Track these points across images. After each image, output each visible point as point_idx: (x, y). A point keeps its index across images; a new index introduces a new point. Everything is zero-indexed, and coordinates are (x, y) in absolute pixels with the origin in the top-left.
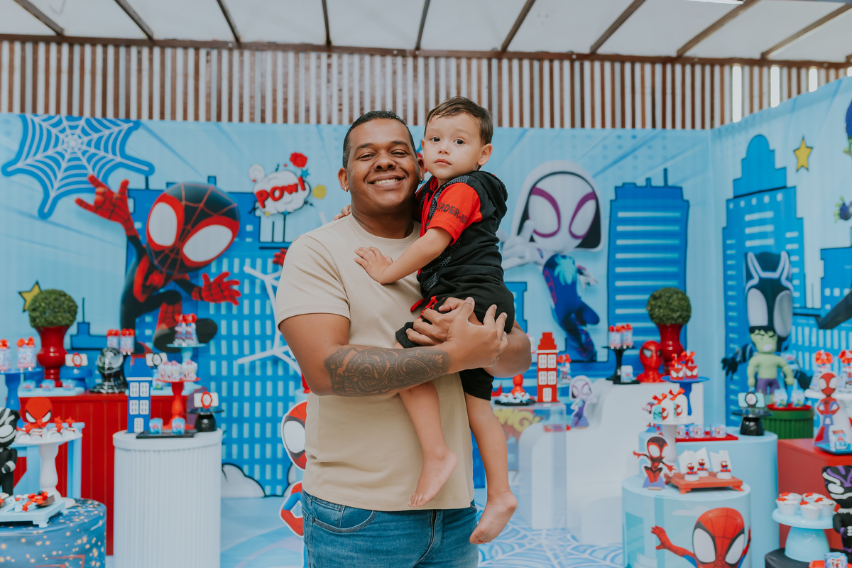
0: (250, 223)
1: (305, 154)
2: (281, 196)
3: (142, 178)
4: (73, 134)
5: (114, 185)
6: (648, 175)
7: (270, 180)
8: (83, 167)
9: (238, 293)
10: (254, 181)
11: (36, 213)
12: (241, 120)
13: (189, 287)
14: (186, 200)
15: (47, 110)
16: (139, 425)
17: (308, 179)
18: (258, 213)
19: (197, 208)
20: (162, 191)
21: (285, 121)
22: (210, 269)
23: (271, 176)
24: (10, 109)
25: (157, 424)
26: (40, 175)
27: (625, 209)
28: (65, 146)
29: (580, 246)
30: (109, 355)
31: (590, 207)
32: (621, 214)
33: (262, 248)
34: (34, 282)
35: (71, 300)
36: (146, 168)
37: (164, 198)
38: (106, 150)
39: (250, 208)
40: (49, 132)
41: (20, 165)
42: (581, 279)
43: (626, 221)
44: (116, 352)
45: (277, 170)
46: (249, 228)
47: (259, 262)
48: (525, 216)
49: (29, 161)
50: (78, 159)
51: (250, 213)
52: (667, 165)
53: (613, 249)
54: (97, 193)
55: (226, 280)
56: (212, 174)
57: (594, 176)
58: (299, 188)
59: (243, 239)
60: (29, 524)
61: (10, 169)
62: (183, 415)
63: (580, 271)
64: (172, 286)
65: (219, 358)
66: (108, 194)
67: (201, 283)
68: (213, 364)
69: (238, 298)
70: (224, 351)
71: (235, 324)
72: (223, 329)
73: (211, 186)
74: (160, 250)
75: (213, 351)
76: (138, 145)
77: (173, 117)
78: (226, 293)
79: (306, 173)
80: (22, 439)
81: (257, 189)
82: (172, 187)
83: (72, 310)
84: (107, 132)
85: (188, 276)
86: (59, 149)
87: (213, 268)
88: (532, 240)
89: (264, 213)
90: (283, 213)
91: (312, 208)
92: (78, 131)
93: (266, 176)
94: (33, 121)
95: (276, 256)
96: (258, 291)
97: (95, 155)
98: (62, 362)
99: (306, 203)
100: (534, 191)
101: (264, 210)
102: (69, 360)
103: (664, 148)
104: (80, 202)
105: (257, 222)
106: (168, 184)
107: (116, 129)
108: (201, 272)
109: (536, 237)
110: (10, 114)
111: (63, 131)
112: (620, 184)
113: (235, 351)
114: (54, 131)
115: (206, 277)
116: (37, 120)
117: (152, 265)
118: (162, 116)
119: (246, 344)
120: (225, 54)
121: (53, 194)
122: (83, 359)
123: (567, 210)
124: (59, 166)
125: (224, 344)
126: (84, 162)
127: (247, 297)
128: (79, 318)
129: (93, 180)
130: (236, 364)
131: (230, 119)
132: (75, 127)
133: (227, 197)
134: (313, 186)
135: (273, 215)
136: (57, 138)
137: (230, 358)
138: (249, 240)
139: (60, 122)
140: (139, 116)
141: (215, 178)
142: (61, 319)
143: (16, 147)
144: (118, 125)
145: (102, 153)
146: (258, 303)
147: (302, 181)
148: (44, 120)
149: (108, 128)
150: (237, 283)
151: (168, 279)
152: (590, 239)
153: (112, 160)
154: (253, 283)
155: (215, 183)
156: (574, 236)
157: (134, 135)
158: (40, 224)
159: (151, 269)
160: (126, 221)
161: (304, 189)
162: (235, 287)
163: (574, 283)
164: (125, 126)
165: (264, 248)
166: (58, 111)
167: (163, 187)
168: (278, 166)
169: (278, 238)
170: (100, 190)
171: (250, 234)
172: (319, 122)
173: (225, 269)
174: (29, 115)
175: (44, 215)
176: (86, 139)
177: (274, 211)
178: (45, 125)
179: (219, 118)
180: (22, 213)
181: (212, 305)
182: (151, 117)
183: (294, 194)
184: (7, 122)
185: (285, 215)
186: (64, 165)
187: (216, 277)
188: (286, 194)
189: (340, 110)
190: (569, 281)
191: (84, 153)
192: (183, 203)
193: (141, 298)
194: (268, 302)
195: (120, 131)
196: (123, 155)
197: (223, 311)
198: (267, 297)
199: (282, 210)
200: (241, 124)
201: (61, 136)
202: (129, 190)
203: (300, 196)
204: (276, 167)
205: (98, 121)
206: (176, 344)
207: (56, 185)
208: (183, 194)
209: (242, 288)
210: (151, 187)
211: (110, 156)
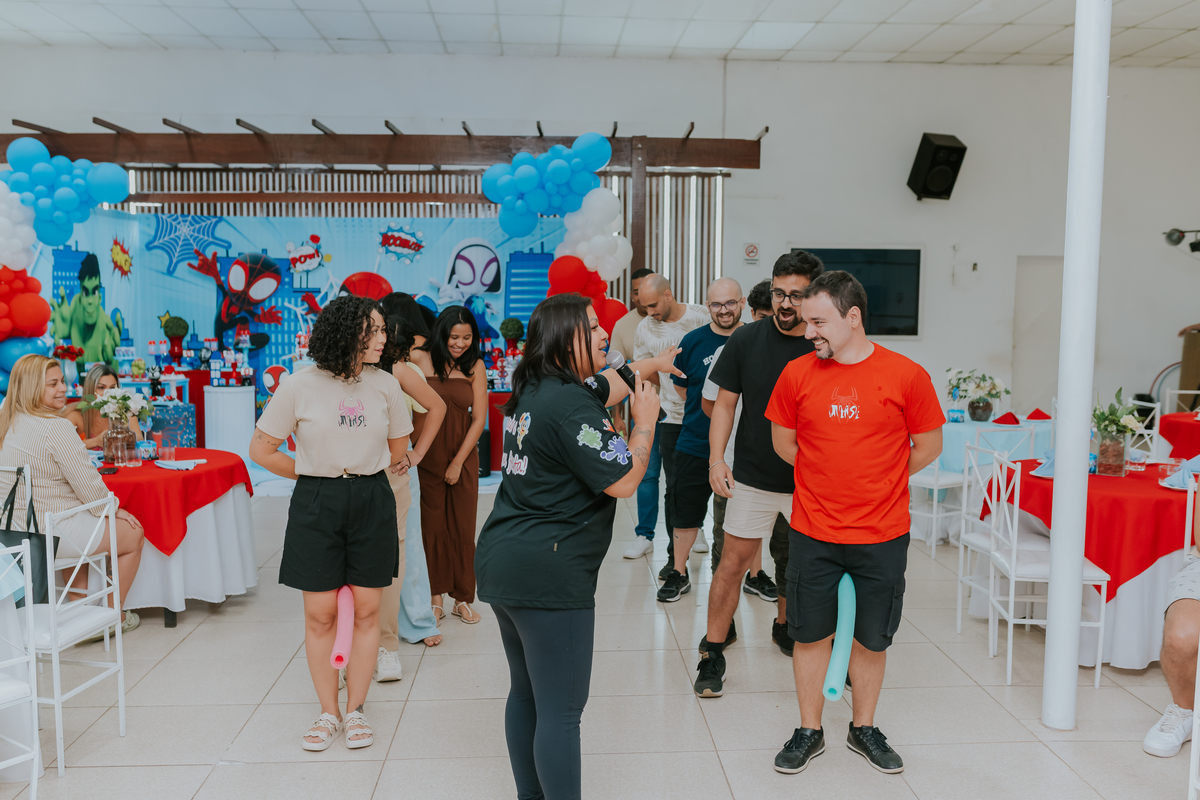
0: (287, 277)
1: (319, 235)
2: (305, 260)
3: (224, 251)
4: (185, 225)
5: (209, 256)
6: (531, 246)
8: (191, 245)
9: (281, 318)
10: (289, 252)
11: (165, 271)
12: (281, 215)
13: (253, 314)
14: (250, 263)
15: (170, 211)
16: (215, 382)
17: (321, 250)
18: (292, 271)
19: (257, 268)
20: (236, 258)
21: (307, 216)
22: (265, 304)
24: (149, 211)
25: (223, 381)
26: (167, 249)
27: (516, 268)
28: (180, 233)
29: (487, 291)
30: (204, 351)
31: (494, 266)
32: (513, 271)
33: (294, 292)
34: (166, 311)
35: (185, 322)
36: (227, 245)
37: (238, 262)
38: (204, 234)
39: (287, 268)
40: (171, 224)
41: (156, 243)
42: (488, 310)
43: (516, 275)
44: (208, 350)
46: (287, 280)
47: (293, 300)
48: (453, 272)
49: (161, 241)
50: (188, 240)
51: (287, 271)
52: (543, 240)
53: (508, 292)
54: (200, 260)
55: (274, 310)
56: (265, 248)
57: (497, 247)
59: (283, 286)
60: (166, 406)
61: (151, 246)
62: (236, 378)
63: (487, 306)
64: (243, 314)
65: (271, 356)
66: (205, 261)
67: (260, 312)
68: (268, 359)
69: (281, 321)
70: (274, 352)
71: (280, 336)
72: (273, 339)
73: (264, 255)
74: (236, 293)
75: (267, 352)
76: (222, 231)
77: (242, 214)
78: (274, 318)
79: (320, 247)
80: (163, 378)
81: (291, 256)
82: (241, 256)
83: (186, 328)
84: (203, 224)
85: (252, 308)
86: (177, 234)
87: (267, 304)
88: (457, 287)
91: (324, 268)
92: (188, 223)
94: (162, 219)
95: (302, 296)
96: (292, 317)
97: (197, 237)
98: (181, 355)
99: (320, 264)
100: (459, 256)
102: (185, 353)
103: (542, 229)
104: (190, 265)
105: (291, 276)
106: (239, 254)
107: (209, 222)
108: (260, 306)
109: (460, 285)
110: (150, 214)
111: (179, 223)
112: (513, 252)
113: (280, 352)
114: (174, 223)
115: (263, 310)
116: (164, 217)
117: (231, 301)
118: (235, 214)
119: (286, 348)
120: (270, 175)
121: (174, 261)
122: (192, 354)
123: (479, 269)
124: (178, 244)
125: (273, 348)
127: (286, 320)
128: (191, 331)
129: (197, 252)
130: (281, 359)
131: (274, 215)
132: (185, 221)
133: (277, 263)
136: (176, 227)
137: (278, 356)
138: (286, 287)
139: (177, 218)
140: (222, 214)
141: (266, 250)
142: (180, 332)
143: (153, 233)
144: (210, 219)
145: (201, 236)
146: (292, 324)
147: (317, 252)
148: (168, 217)
149: (204, 221)
150: (280, 312)
151: (241, 310)
152: (494, 286)
153: (207, 240)
154: (289, 313)
155: (267, 253)
156: (484, 285)
157: (219, 225)
158: (168, 278)
159: (232, 303)
160: (216, 275)
162: (280, 315)
163: (484, 313)
164: (214, 220)
165: (296, 291)
166: (176, 212)
167: (236, 255)
169: (304, 286)
170: (201, 258)
171: (287, 284)
172: (327, 215)
173: (273, 304)
174: (160, 214)
175: (170, 272)
176: (192, 228)
178: (169, 220)
179: (268, 214)
180: (158, 271)
181: (266, 325)
182: (228, 214)
184: (148, 218)
185: (308, 272)
186: (180, 243)
187: (268, 309)
188: (308, 259)
189: (340, 211)
190: (481, 312)
191: (191, 236)
192: (248, 265)
193: (226, 320)
194: (298, 323)
195: (211, 223)
196: (214, 237)
197: (273, 328)
198: (298, 320)
200: (281, 217)
202: (217, 258)
203: (316, 260)
204: (302, 243)
205: (198, 217)
206: (241, 346)
207: (176, 255)
208: (248, 259)
209: (283, 315)
210: (231, 255)
211: (206, 238)
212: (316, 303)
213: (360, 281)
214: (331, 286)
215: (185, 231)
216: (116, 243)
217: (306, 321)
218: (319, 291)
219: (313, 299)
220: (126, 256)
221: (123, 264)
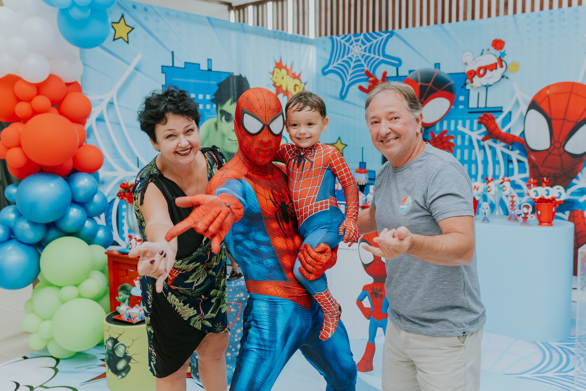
0: (462, 95)
1: (503, 39)
3: (395, 68)
4: (357, 45)
5: (379, 75)
7: (477, 62)
8: (362, 65)
9: (453, 145)
10: (466, 64)
11: (338, 96)
12: (457, 20)
14: (421, 82)
15: (344, 32)
17: (505, 59)
18: (468, 87)
19: (428, 86)
20: (406, 76)
21: (489, 15)
22: (435, 128)
23: (478, 59)
24: (326, 35)
26: (340, 72)
28: (353, 54)
33: (470, 112)
34: (338, 138)
36: (397, 62)
37: (407, 81)
38: (375, 54)
39: (462, 84)
40: (345, 45)
41: (330, 68)
45: (482, 54)
46: (462, 98)
47: (468, 122)
49: (335, 64)
50: (359, 61)
51: (462, 87)
54: (370, 82)
55: (445, 135)
56: (437, 62)
58: (498, 66)
59: (457, 106)
61: (326, 71)
66: (375, 81)
67: (430, 138)
69: (453, 149)
73: (437, 70)
76: (394, 48)
77: (414, 25)
78: (446, 145)
79: (504, 54)
81: (468, 69)
82: (412, 73)
84: (375, 41)
86: (350, 55)
87: (437, 128)
89: (472, 87)
90: (485, 86)
91: (508, 80)
92: (360, 43)
93: (474, 59)
94: (336, 40)
95: (480, 118)
96: (467, 143)
99: (503, 77)
101: (472, 85)
104: (361, 88)
105: (467, 94)
106: (410, 71)
107: (380, 38)
108: (430, 130)
110: (326, 37)
111: (351, 44)
114: (347, 44)
115: (433, 134)
116: (339, 39)
118: (407, 26)
121: (347, 84)
124: (350, 66)
126: (363, 62)
127: (459, 147)
129: (367, 73)
131: (450, 21)
132: (357, 41)
133: (448, 78)
134: (508, 64)
135: (478, 88)
136: (349, 48)
138: (461, 107)
139: (350, 38)
140: (393, 28)
141: (439, 64)
143: (328, 57)
144: (381, 36)
145: (372, 55)
146: (466, 152)
147: (500, 60)
148: (342, 39)
149: (375, 38)
150: (453, 138)
153: (378, 59)
154: (463, 138)
155: (439, 68)
157: (390, 40)
158: (340, 103)
161: (502, 66)
162: (452, 141)
164: (385, 36)
165: (472, 112)
166: (349, 32)
167: (406, 73)
168: (483, 51)
169: (482, 105)
170: (371, 79)
171: (462, 103)
172: (515, 12)
173: (445, 128)
175: (342, 97)
176: (363, 47)
177: (479, 85)
178: (343, 41)
179: (443, 22)
180: (331, 97)
182: (400, 27)
183: (494, 71)
184: (324, 42)
185: (487, 87)
186: (352, 65)
187: (439, 133)
191: (363, 56)
192: (419, 83)
194: (473, 151)
195: (382, 39)
196: (385, 56)
198: (473, 147)
199: (485, 84)
200: (458, 23)
201: (351, 47)
202: (387, 77)
204: (481, 52)
205: (370, 34)
207: (349, 78)
208: (419, 77)
209: (456, 141)
210: (400, 74)
211: (377, 57)
212: (497, 127)
213: (556, 94)
214: (517, 103)
215: (357, 51)
216: (279, 66)
217: (483, 148)
218: (500, 111)
219: (493, 119)
220: (297, 81)
221: (291, 89)
